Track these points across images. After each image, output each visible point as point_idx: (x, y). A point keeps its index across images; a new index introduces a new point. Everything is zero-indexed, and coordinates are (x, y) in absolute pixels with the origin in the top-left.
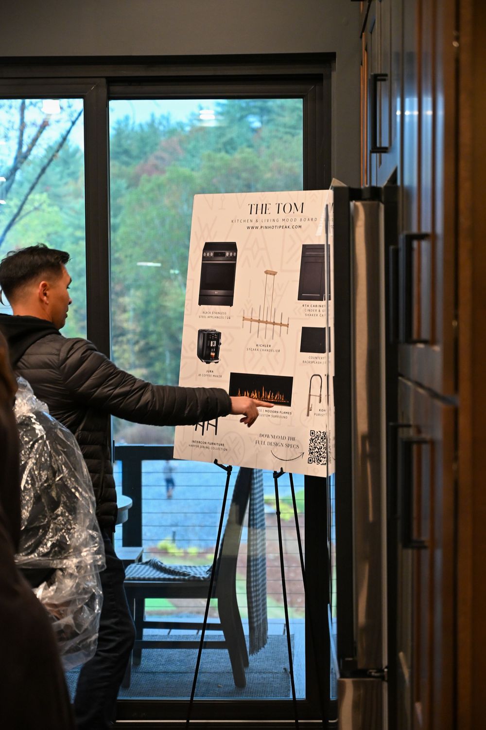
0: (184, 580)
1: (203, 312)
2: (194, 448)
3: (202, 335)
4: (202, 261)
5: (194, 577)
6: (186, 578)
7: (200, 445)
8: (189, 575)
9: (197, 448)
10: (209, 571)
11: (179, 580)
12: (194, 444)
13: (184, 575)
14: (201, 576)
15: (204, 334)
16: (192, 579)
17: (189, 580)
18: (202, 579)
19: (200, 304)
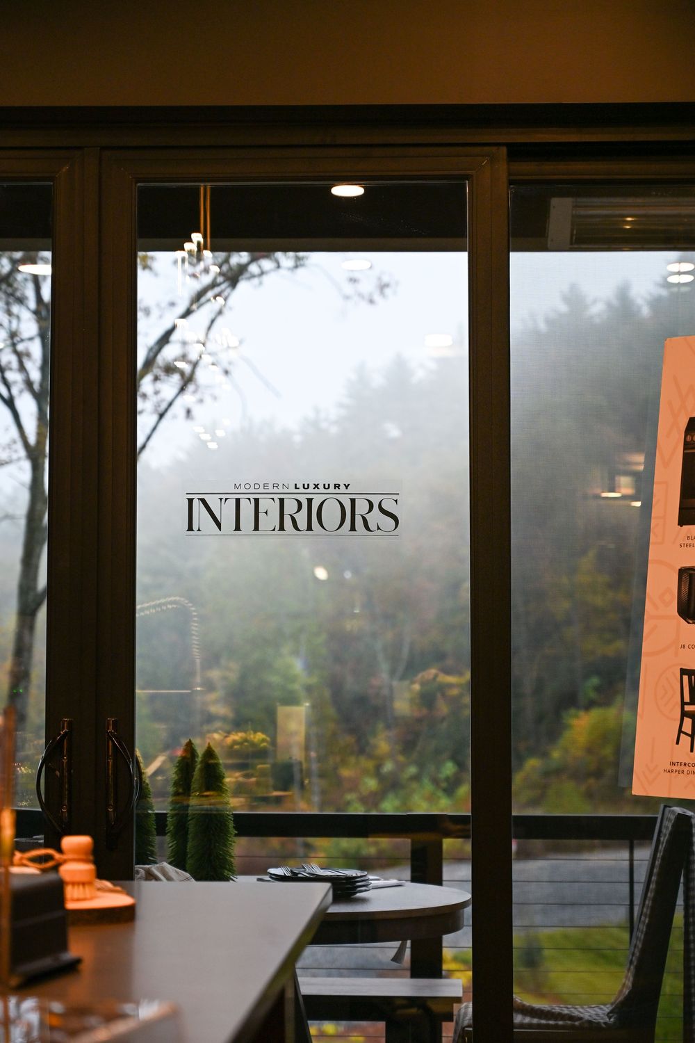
0: (573, 1027)
1: (688, 538)
2: (673, 775)
3: (686, 578)
4: (685, 449)
5: (590, 1022)
6: (577, 1023)
7: (686, 769)
8: (581, 1019)
9: (682, 775)
10: (611, 1012)
11: (563, 1027)
12: (675, 768)
13: (571, 1018)
14: (602, 1021)
15: (691, 575)
16: (586, 1025)
17: (581, 1028)
18: (604, 1026)
19: (682, 523)
